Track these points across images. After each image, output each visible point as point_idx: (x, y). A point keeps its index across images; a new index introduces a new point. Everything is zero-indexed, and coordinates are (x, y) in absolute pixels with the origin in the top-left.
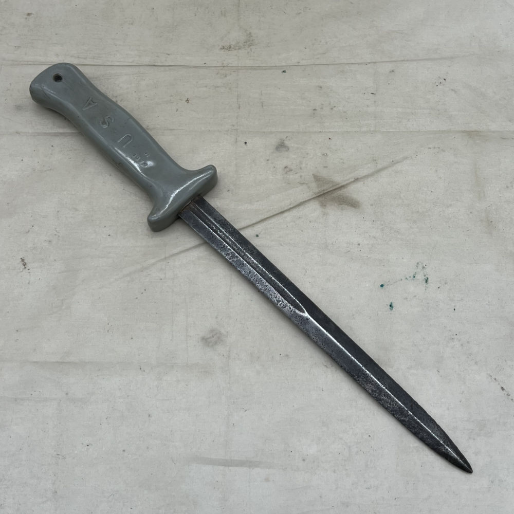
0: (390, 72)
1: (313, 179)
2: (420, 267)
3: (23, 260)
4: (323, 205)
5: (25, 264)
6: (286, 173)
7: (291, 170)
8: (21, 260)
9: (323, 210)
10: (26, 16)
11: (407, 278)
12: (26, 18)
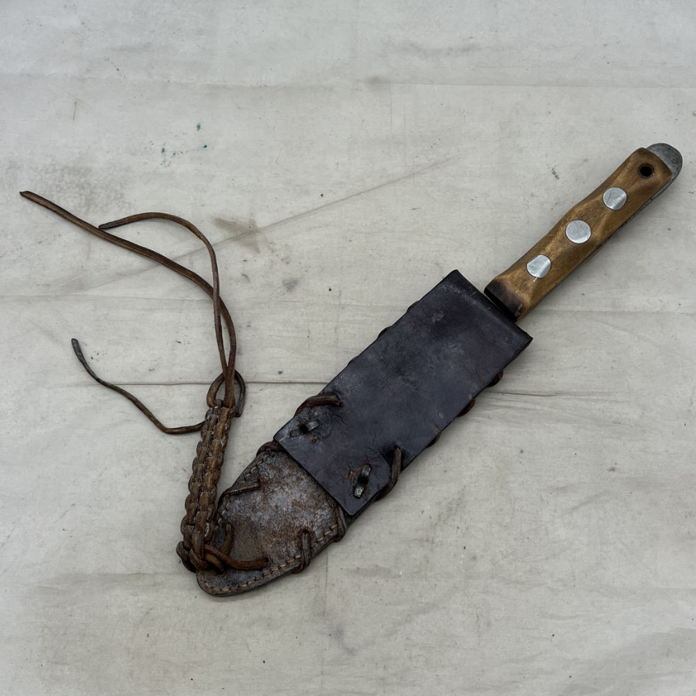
0: (154, 370)
1: (261, 249)
2: (167, 163)
3: (557, 177)
4: (252, 223)
5: (554, 173)
6: (288, 257)
7: (282, 260)
8: (559, 177)
9: (253, 218)
10: (616, 466)
11: (182, 153)
12: (616, 464)
